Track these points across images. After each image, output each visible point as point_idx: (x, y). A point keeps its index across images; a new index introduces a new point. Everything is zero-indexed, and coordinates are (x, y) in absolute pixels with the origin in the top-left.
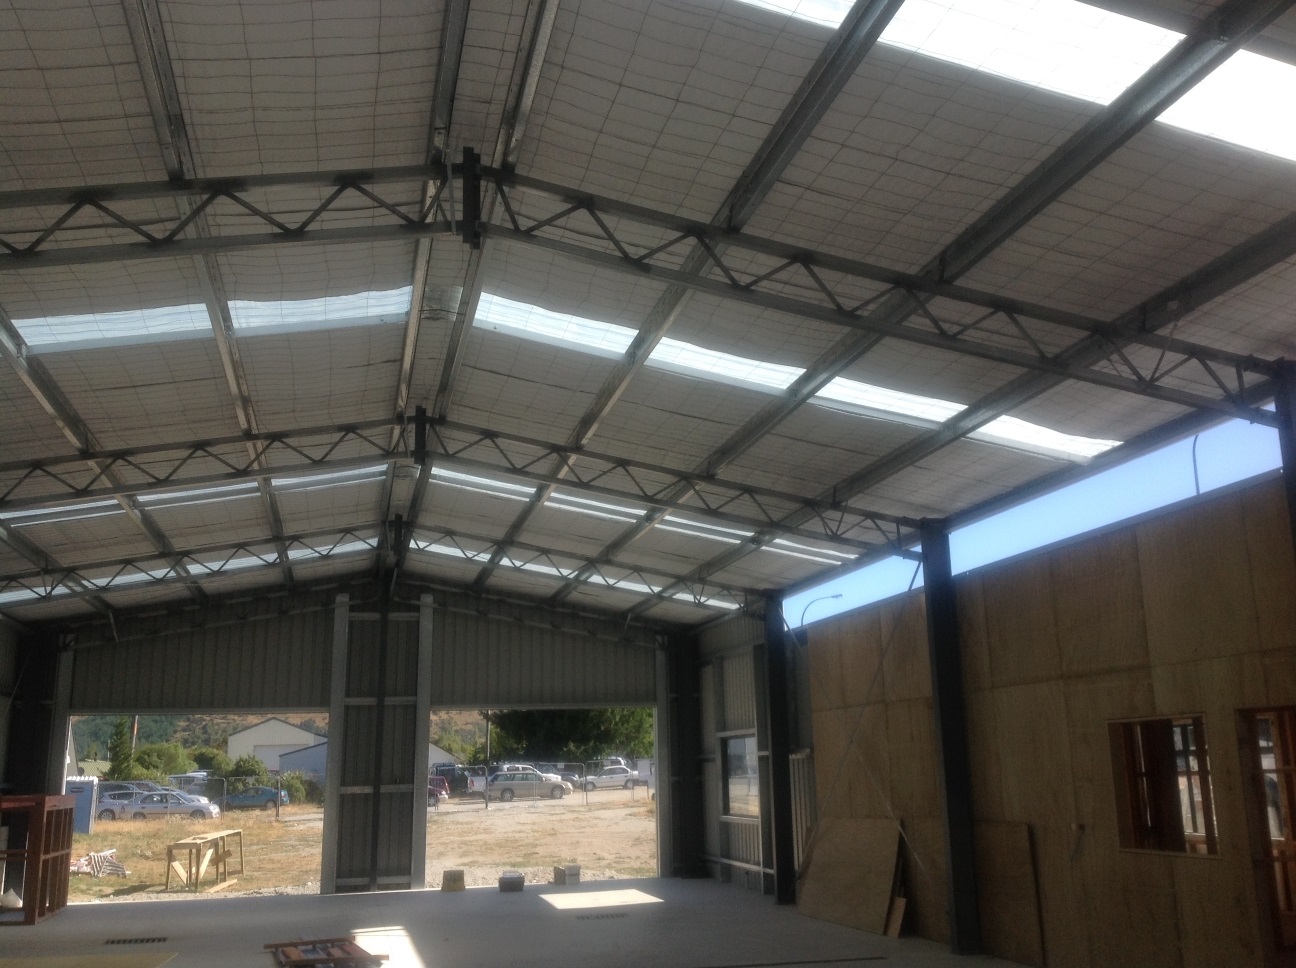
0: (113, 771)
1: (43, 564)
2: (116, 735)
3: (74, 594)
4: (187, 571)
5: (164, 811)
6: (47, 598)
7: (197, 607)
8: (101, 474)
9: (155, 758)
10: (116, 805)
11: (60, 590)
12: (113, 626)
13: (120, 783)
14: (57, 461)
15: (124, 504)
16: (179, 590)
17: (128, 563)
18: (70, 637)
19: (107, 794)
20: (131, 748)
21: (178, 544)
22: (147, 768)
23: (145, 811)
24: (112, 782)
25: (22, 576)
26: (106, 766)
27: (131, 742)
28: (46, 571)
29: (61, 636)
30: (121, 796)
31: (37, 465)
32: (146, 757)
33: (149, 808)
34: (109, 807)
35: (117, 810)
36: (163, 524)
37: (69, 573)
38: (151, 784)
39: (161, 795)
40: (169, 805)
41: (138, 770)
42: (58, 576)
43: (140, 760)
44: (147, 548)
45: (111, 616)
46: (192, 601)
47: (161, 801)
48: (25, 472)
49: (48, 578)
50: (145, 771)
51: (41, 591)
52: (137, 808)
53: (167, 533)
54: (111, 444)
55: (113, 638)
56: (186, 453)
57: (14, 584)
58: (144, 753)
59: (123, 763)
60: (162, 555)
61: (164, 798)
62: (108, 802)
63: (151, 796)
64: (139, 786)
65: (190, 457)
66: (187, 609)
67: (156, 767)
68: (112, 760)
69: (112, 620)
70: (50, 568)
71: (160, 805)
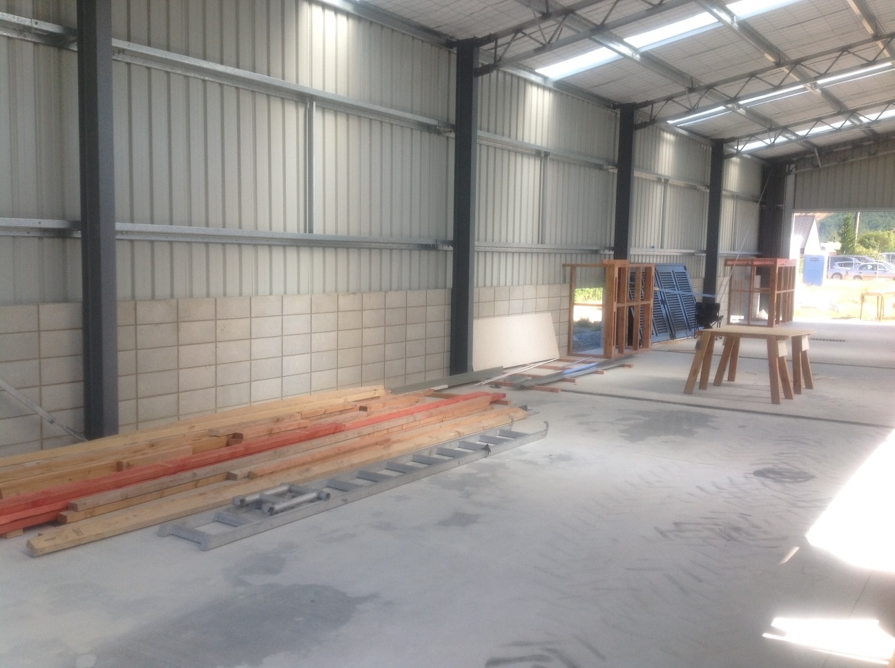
0: (843, 249)
1: (768, 126)
2: (844, 225)
3: (790, 141)
4: (860, 121)
5: (874, 275)
6: (772, 145)
7: (871, 142)
8: (789, 73)
9: (873, 241)
10: (843, 270)
11: (781, 139)
12: (818, 158)
13: (846, 256)
14: (763, 71)
15: (808, 88)
16: (858, 134)
17: (818, 120)
18: (793, 166)
19: (837, 263)
20: (855, 234)
21: (851, 105)
22: (867, 248)
23: (862, 275)
24: (842, 256)
25: (758, 134)
26: (838, 245)
27: (855, 230)
28: (770, 130)
29: (787, 166)
30: (846, 265)
31: (752, 75)
32: (867, 240)
33: (864, 273)
34: (838, 271)
35: (843, 273)
36: (838, 94)
37: (785, 129)
38: (867, 258)
39: (872, 265)
40: (878, 272)
41: (860, 249)
42: (779, 131)
43: (862, 242)
44: (829, 110)
45: (816, 152)
46: (867, 139)
47: (873, 269)
48: (748, 79)
49: (772, 134)
50: (864, 249)
51: (768, 141)
52: (856, 273)
53: (841, 100)
54: (794, 55)
55: (818, 166)
56: (837, 54)
57: (753, 138)
58: (865, 237)
59: (849, 244)
60: (839, 113)
61: (874, 267)
62: (837, 268)
63: (866, 266)
64: (860, 259)
65: (841, 55)
66: (865, 144)
67: (874, 247)
68: (841, 242)
69: (817, 154)
70: (773, 127)
71: (872, 271)
